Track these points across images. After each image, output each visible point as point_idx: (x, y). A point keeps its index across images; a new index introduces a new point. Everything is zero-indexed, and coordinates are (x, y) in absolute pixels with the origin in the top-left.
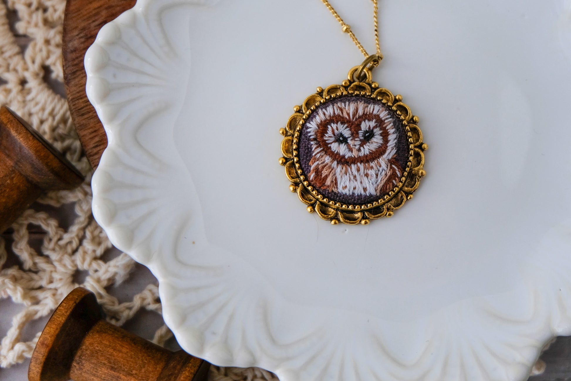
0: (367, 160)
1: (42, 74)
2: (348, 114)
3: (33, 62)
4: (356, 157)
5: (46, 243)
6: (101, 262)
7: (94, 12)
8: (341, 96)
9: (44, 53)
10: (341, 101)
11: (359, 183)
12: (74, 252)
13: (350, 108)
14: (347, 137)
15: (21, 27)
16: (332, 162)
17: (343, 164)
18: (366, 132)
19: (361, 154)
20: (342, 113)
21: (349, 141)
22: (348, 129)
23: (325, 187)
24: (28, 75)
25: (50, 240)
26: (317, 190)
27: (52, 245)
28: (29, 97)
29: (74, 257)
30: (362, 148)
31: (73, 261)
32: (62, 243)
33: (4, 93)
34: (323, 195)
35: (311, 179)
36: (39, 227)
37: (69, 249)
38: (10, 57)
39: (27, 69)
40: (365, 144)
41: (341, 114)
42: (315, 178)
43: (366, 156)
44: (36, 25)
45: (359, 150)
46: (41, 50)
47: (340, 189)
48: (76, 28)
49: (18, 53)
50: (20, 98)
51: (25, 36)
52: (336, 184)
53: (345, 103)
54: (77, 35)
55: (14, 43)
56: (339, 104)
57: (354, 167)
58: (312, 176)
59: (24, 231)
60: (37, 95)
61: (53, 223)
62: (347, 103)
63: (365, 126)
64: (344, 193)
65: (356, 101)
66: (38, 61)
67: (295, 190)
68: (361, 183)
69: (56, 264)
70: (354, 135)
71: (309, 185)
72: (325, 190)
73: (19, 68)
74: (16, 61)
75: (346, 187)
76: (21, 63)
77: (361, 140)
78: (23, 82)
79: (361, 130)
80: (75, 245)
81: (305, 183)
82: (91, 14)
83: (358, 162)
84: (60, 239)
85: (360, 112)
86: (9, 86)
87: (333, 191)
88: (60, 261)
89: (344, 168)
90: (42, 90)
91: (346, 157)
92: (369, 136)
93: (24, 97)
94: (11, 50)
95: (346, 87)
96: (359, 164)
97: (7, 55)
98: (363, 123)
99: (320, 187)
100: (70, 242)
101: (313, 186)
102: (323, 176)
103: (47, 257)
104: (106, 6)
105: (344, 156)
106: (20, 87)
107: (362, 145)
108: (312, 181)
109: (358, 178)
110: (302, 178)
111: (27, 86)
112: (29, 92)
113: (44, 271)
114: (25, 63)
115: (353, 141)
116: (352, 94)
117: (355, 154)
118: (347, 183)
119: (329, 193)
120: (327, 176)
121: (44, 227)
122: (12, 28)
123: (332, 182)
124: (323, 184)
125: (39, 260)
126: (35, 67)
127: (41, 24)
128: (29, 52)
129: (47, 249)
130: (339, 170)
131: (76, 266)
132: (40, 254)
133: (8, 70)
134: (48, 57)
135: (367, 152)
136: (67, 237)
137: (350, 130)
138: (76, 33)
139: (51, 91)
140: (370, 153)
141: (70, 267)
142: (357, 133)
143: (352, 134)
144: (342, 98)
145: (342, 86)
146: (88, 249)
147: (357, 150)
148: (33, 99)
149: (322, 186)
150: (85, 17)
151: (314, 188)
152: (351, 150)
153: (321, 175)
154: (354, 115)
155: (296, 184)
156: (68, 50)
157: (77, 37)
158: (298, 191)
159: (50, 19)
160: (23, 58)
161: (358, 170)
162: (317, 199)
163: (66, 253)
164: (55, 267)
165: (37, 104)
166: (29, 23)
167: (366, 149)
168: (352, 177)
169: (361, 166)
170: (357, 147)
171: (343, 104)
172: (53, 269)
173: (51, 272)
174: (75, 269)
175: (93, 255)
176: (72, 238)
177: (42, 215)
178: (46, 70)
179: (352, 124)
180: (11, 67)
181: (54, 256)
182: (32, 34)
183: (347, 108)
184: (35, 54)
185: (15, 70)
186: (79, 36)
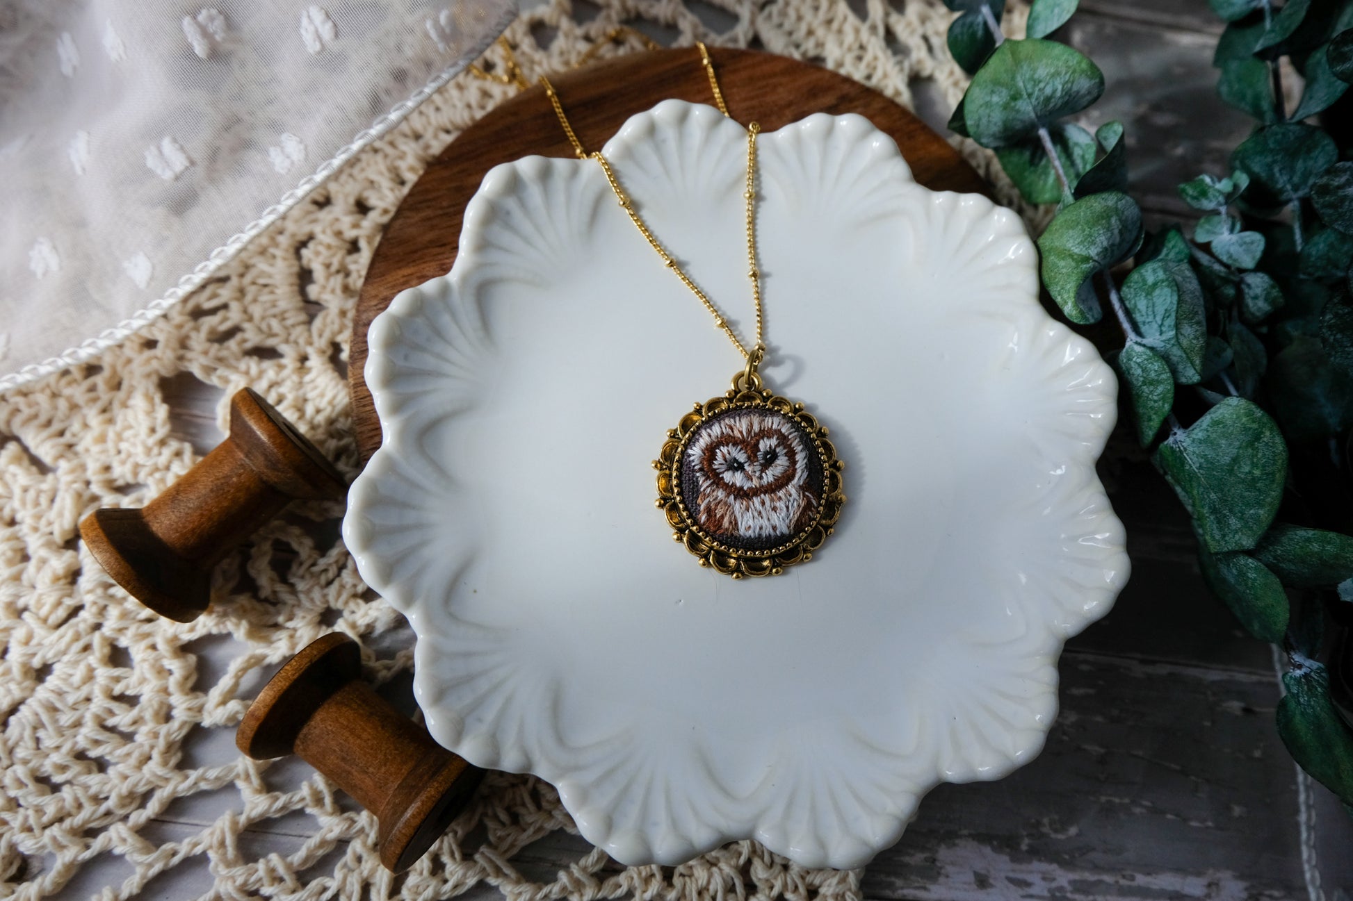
0: (771, 489)
1: (329, 352)
2: (741, 433)
3: (320, 336)
4: (758, 486)
5: (294, 567)
6: (360, 602)
7: (402, 280)
8: (728, 410)
9: (336, 327)
10: (729, 416)
11: (766, 521)
12: (329, 583)
13: (741, 426)
14: (743, 461)
15: (313, 291)
16: (728, 496)
17: (742, 498)
18: (766, 453)
19: (765, 481)
20: (733, 431)
21: (746, 466)
22: (743, 451)
23: (722, 531)
24: (310, 351)
25: (301, 564)
26: (712, 536)
27: (302, 571)
28: (307, 378)
29: (326, 591)
30: (764, 475)
31: (325, 596)
32: (315, 569)
33: (276, 368)
34: (719, 541)
35: (702, 521)
36: (288, 544)
37: (323, 579)
38: (293, 326)
39: (310, 343)
40: (767, 469)
41: (731, 434)
42: (708, 520)
43: (770, 485)
44: (333, 291)
45: (761, 478)
46: (333, 323)
47: (742, 531)
48: (376, 296)
49: (304, 323)
50: (295, 378)
51: (317, 303)
52: (736, 524)
53: (734, 418)
54: (375, 306)
55: (301, 309)
56: (727, 421)
57: (756, 500)
58: (703, 518)
59: (267, 547)
60: (318, 376)
61: (308, 542)
62: (737, 418)
63: (764, 445)
64: (748, 536)
65: (748, 414)
66: (327, 335)
67: (680, 539)
68: (769, 520)
69: (302, 597)
70: (752, 458)
71: (700, 530)
72: (723, 534)
73: (301, 341)
74: (299, 333)
75: (750, 527)
76: (306, 334)
77: (761, 465)
78: (304, 359)
79: (760, 451)
80: (331, 574)
81: (694, 528)
82: (398, 282)
83: (761, 493)
84: (314, 564)
85: (756, 428)
86: (284, 361)
87: (732, 535)
88: (308, 592)
89: (744, 503)
90: (325, 371)
91: (745, 488)
92: (771, 457)
93: (301, 378)
94: (295, 317)
95: (730, 400)
96: (762, 495)
97: (289, 322)
98: (761, 442)
99: (715, 532)
100: (325, 570)
101: (705, 531)
102: (718, 516)
103: (292, 586)
104: (419, 274)
105: (741, 488)
106: (298, 365)
107: (762, 471)
108: (704, 524)
109: (764, 514)
110: (689, 521)
111: (308, 364)
112: (309, 370)
113: (284, 603)
114: (310, 336)
115: (752, 467)
116: (741, 406)
117: (755, 483)
118: (751, 523)
119: (727, 538)
120: (722, 517)
121: (295, 546)
122: (302, 292)
123: (731, 522)
124: (720, 527)
125: (280, 588)
126: (322, 343)
127: (339, 291)
128: (318, 323)
129: (294, 575)
130: (738, 506)
131: (327, 602)
132: (284, 580)
133: (287, 341)
134: (340, 332)
135: (771, 479)
136: (323, 562)
137: (746, 452)
138: (374, 302)
139: (336, 374)
140: (775, 480)
141: (318, 603)
142: (756, 456)
143: (749, 458)
144: (727, 413)
145: (726, 398)
146: (347, 582)
147: (758, 478)
148: (312, 381)
149: (718, 529)
150: (389, 285)
151: (707, 535)
152: (749, 478)
153: (715, 515)
154: (749, 432)
155: (681, 531)
156: (360, 323)
157: (375, 308)
158: (685, 539)
159: (352, 286)
160: (309, 330)
161: (763, 503)
162: (711, 548)
163: (318, 584)
164: (299, 601)
165: (315, 388)
166: (324, 287)
167: (769, 476)
168: (756, 514)
169: (767, 498)
170: (758, 474)
171: (732, 420)
172: (296, 602)
173: (293, 606)
174: (325, 606)
175: (351, 591)
176: (330, 565)
177: (296, 531)
178: (336, 347)
179: (747, 445)
180: (292, 338)
181: (301, 586)
182: (326, 301)
183: (738, 424)
184: (325, 325)
185: (296, 342)
186: (378, 307)
